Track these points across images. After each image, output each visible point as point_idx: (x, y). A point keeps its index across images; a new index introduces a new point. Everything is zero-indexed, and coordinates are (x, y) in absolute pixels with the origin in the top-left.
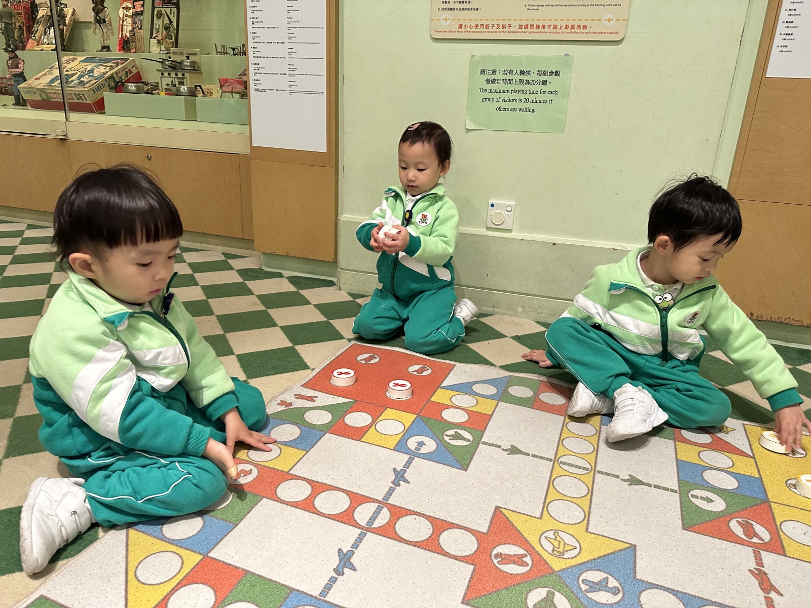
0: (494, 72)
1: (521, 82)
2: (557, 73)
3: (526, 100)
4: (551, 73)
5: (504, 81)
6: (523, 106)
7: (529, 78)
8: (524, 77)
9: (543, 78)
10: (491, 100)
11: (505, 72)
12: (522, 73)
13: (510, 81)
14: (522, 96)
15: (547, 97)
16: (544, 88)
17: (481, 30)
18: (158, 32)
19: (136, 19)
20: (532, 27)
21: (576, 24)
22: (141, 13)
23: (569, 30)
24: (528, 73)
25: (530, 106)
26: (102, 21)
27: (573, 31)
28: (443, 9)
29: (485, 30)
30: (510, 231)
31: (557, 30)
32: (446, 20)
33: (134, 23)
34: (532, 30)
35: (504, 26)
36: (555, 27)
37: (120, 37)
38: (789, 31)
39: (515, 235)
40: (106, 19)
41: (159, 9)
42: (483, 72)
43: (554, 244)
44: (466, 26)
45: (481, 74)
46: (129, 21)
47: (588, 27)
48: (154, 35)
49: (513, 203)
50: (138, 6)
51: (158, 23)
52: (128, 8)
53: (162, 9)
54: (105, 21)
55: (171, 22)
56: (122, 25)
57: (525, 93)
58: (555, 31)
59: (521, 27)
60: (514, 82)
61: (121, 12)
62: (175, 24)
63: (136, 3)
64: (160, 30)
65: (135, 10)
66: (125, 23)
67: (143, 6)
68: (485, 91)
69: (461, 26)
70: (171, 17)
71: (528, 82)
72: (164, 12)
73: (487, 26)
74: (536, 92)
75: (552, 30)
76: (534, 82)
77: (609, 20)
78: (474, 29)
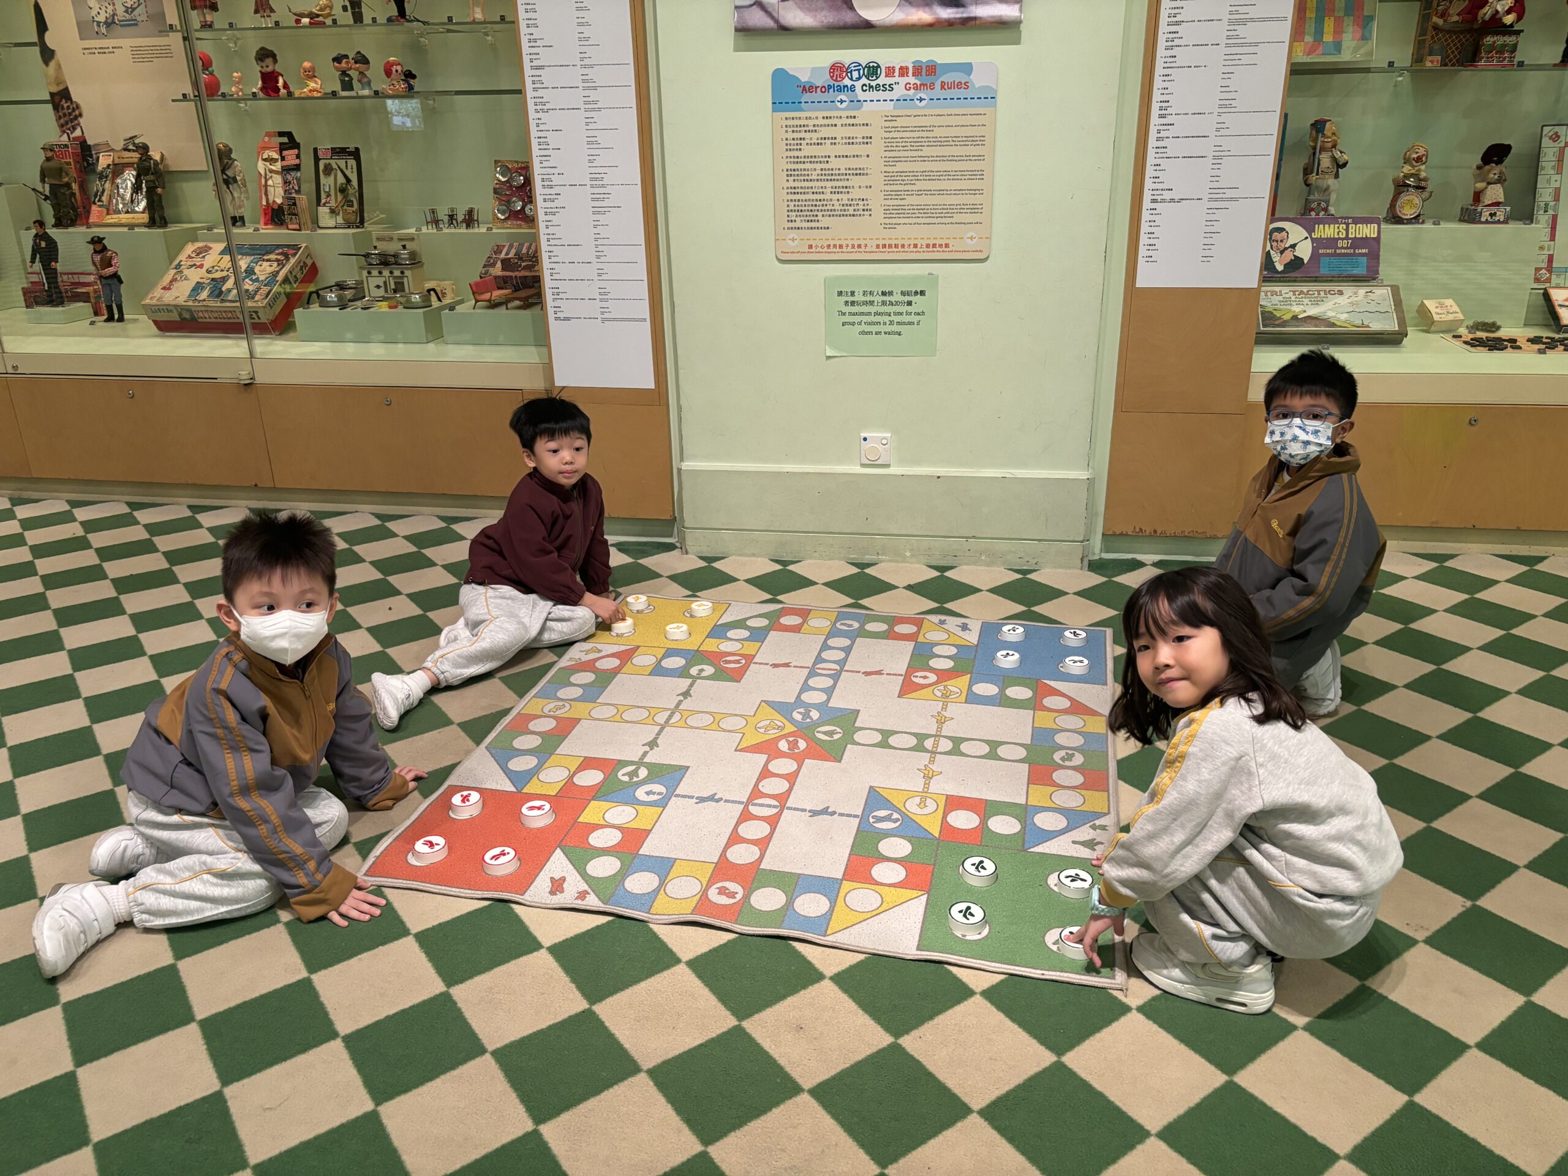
0: (853, 294)
1: (884, 303)
2: (922, 293)
3: (891, 323)
4: (916, 293)
5: (865, 303)
6: (888, 328)
7: (892, 299)
8: (887, 298)
9: (907, 298)
10: (853, 324)
11: (865, 293)
12: (884, 294)
13: (871, 303)
14: (887, 319)
15: (915, 318)
16: (909, 309)
17: (834, 250)
18: (328, 195)
19: (289, 177)
20: (890, 246)
21: (938, 242)
22: (297, 168)
23: (931, 249)
24: (891, 293)
25: (896, 328)
26: (231, 180)
27: (935, 249)
28: (788, 228)
29: (838, 250)
30: (888, 466)
31: (918, 249)
32: (793, 240)
33: (286, 182)
34: (891, 250)
35: (859, 246)
36: (915, 246)
37: (264, 203)
38: (1152, 241)
39: (893, 470)
40: (238, 178)
41: (327, 162)
42: (840, 293)
43: (939, 477)
44: (817, 246)
45: (839, 295)
46: (278, 179)
47: (950, 245)
48: (323, 201)
49: (889, 435)
50: (290, 157)
51: (327, 182)
52: (272, 161)
53: (333, 163)
54: (235, 180)
55: (348, 181)
56: (266, 185)
57: (890, 315)
58: (915, 250)
59: (878, 246)
60: (876, 303)
61: (261, 166)
62: (355, 182)
63: (285, 153)
64: (332, 193)
65: (285, 163)
66: (270, 182)
67: (298, 156)
68: (844, 314)
69: (811, 247)
70: (348, 173)
71: (891, 304)
72: (335, 166)
73: (841, 246)
74: (901, 314)
75: (912, 249)
76: (897, 303)
77: (972, 238)
78: (826, 249)
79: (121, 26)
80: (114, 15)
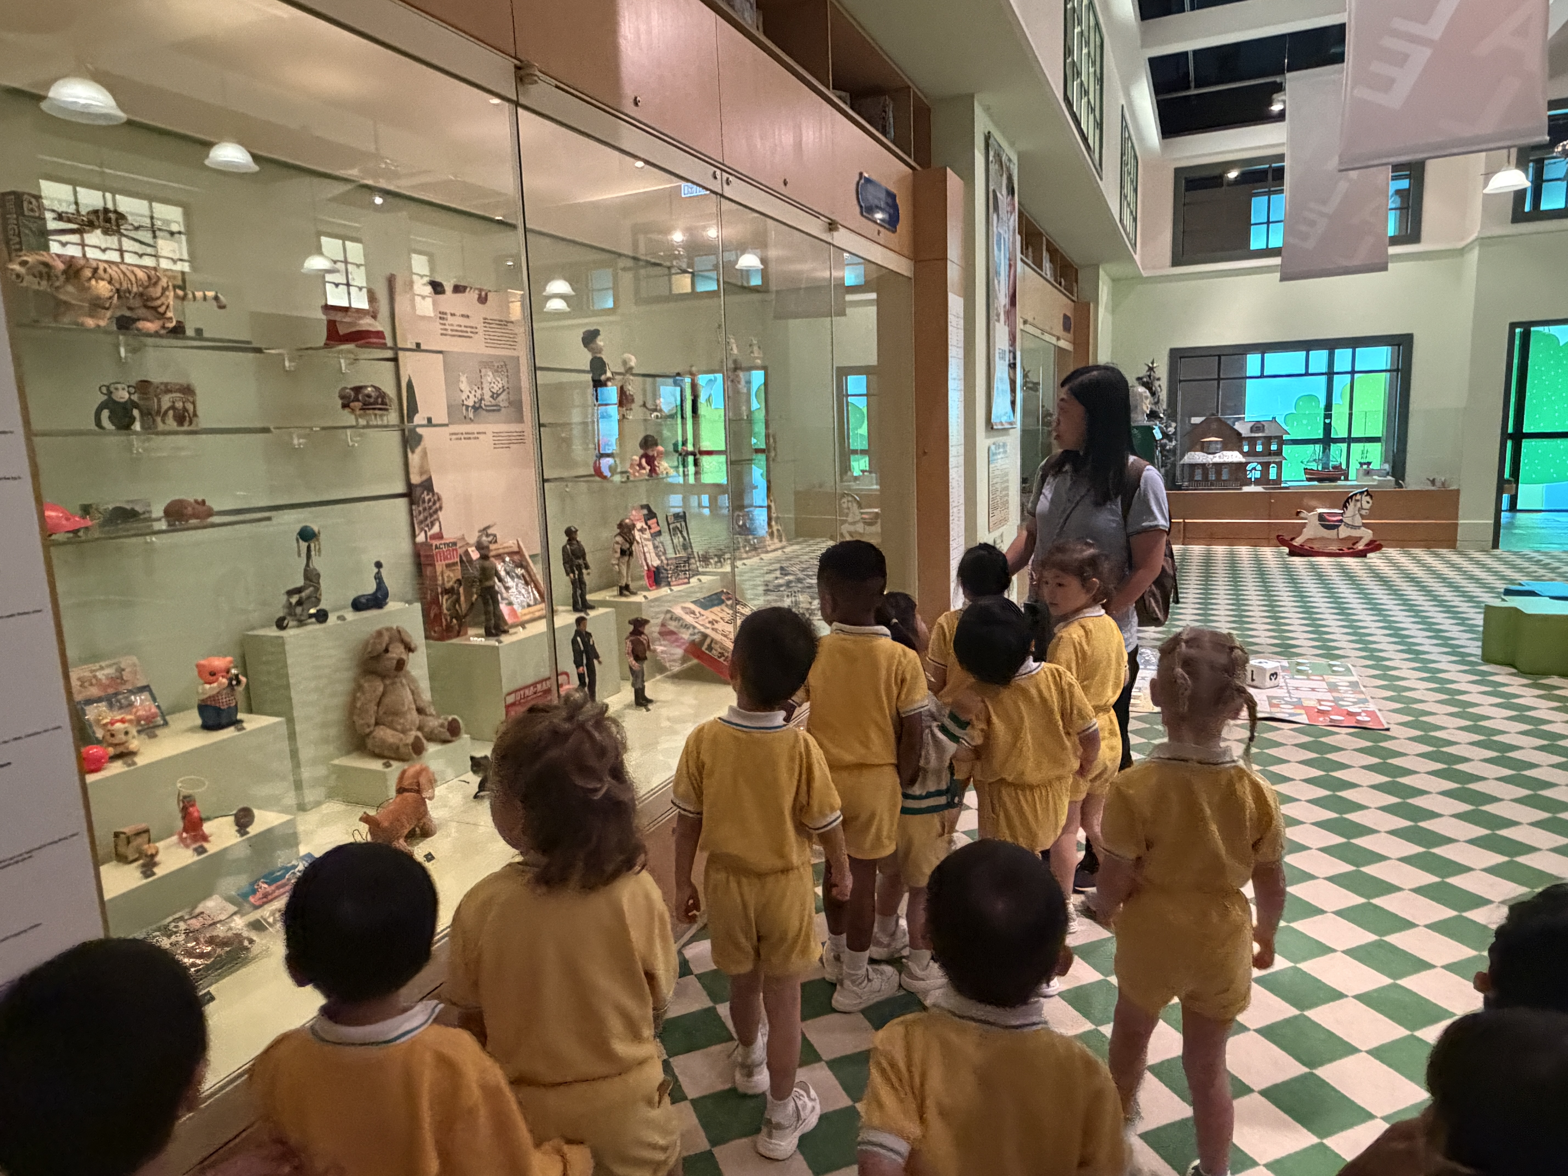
37: (645, 568)
41: (673, 525)
51: (676, 542)
53: (676, 526)
54: (630, 551)
55: (685, 539)
61: (637, 537)
62: (688, 540)
66: (646, 549)
70: (684, 532)
79: (487, 411)
80: (481, 400)
